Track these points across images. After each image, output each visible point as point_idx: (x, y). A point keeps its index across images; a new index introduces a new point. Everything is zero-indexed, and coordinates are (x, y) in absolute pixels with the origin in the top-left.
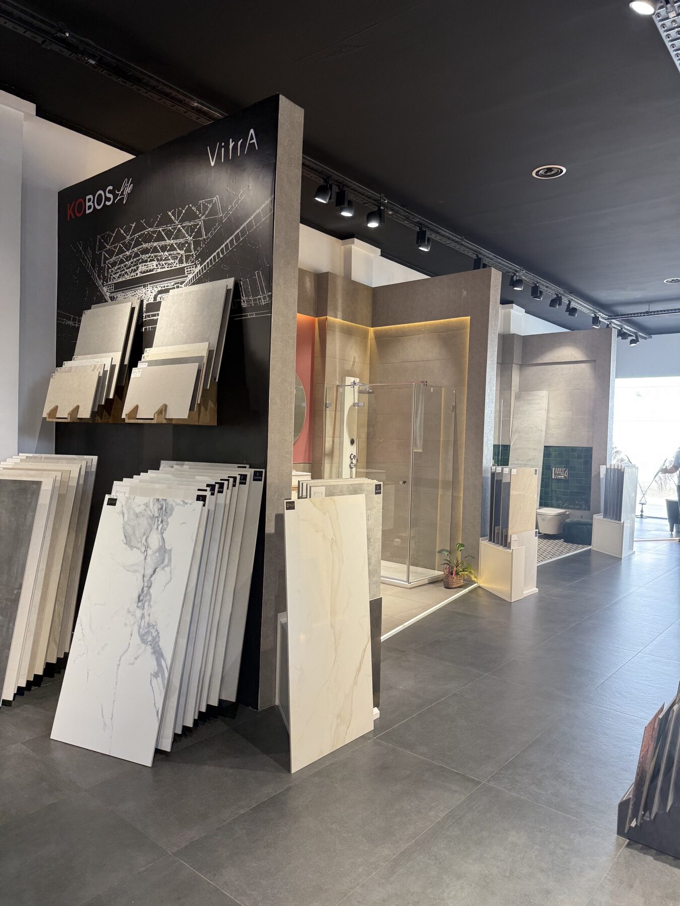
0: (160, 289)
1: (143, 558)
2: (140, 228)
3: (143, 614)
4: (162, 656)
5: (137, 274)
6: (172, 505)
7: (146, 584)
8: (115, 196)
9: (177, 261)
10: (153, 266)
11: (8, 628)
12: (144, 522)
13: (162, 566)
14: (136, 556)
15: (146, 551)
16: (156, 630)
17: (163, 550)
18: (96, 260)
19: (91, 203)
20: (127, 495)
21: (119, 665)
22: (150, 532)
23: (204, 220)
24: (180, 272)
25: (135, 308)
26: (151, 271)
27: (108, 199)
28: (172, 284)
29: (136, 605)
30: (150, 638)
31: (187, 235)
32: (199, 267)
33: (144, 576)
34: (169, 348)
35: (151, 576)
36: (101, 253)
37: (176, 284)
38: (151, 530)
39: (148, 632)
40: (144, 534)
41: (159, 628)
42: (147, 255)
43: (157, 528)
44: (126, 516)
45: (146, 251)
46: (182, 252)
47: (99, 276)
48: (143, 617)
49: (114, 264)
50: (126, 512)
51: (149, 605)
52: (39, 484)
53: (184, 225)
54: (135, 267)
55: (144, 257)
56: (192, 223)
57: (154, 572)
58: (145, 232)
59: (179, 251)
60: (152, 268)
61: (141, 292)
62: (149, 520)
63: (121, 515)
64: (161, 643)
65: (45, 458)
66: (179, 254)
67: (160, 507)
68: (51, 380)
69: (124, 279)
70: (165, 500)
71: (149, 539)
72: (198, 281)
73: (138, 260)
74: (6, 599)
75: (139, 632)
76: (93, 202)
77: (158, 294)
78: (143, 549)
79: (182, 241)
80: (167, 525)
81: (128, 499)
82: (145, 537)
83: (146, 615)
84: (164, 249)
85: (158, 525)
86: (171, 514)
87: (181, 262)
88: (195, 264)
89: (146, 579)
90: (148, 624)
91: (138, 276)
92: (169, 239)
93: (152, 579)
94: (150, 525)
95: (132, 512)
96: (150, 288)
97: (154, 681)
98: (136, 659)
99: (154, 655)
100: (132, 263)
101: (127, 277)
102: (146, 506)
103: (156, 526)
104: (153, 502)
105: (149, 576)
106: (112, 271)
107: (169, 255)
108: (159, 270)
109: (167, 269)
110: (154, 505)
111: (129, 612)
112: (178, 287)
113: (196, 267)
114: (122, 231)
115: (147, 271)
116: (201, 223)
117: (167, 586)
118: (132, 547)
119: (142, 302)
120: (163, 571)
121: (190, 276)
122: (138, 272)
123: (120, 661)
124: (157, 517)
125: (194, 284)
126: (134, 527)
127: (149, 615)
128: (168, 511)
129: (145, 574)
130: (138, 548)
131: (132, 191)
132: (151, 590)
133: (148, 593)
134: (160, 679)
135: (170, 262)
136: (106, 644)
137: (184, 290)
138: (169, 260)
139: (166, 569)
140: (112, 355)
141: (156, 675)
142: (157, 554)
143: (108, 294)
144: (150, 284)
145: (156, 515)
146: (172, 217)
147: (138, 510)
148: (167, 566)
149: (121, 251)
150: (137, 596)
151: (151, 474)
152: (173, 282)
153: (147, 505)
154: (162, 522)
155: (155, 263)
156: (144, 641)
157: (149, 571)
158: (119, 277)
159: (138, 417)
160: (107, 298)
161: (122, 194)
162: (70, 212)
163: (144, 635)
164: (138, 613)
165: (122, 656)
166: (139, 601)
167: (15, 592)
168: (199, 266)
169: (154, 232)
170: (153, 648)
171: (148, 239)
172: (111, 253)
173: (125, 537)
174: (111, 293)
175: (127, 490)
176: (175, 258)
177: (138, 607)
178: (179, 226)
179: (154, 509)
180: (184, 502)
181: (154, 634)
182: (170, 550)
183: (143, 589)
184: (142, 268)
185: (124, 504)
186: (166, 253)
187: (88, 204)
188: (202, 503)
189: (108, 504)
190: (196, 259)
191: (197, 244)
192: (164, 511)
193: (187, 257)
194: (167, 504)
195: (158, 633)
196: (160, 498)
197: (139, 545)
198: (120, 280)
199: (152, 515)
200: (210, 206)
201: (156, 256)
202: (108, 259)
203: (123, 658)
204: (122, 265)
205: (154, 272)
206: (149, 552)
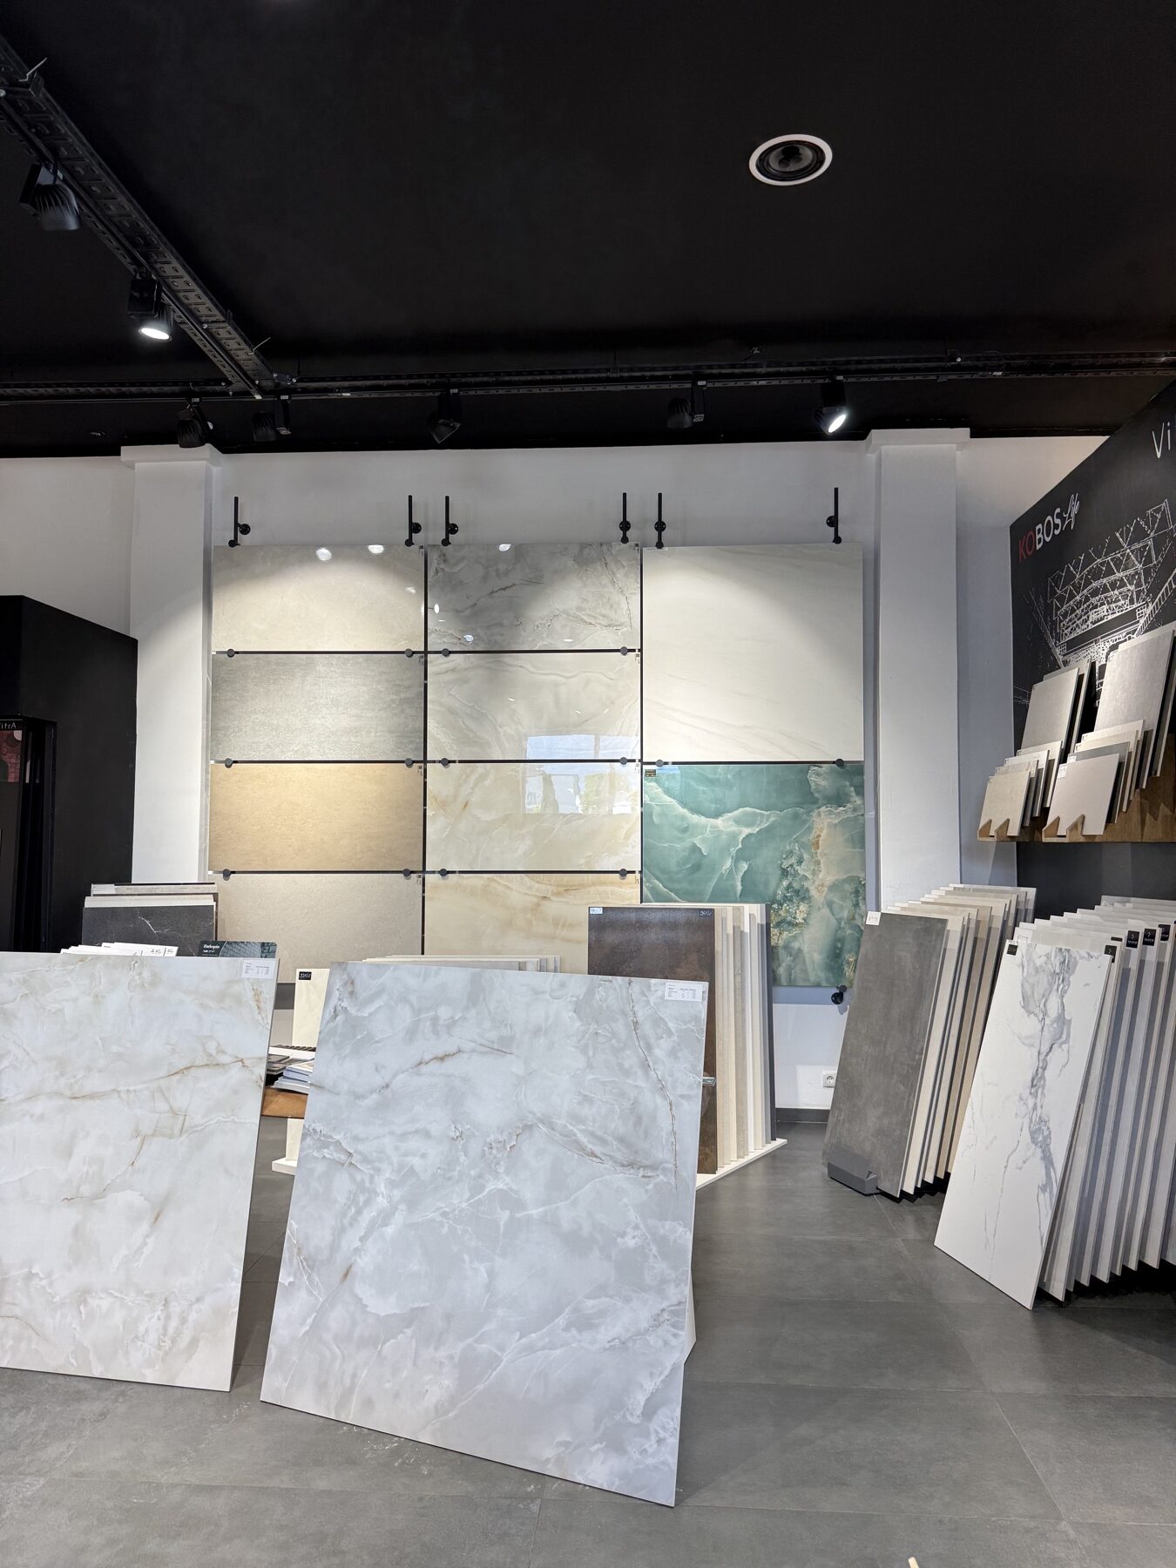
0: (1111, 643)
1: (1040, 1028)
2: (1089, 560)
3: (1035, 1105)
4: (1052, 1164)
5: (1088, 626)
6: (1075, 958)
7: (1041, 1065)
8: (1063, 520)
9: (1127, 602)
10: (1105, 613)
11: (908, 1101)
12: (1044, 979)
13: (1060, 1041)
14: (1031, 1025)
15: (1043, 1019)
16: (1048, 1128)
17: (1062, 1021)
18: (1049, 609)
19: (1040, 536)
20: (1029, 942)
21: (1006, 1167)
22: (1049, 994)
23: (1153, 538)
24: (1130, 617)
25: (1083, 675)
26: (1102, 619)
27: (1056, 526)
28: (1124, 634)
29: (1028, 1091)
30: (1040, 1138)
31: (1136, 563)
32: (1151, 607)
33: (1039, 1053)
34: (1105, 730)
35: (1047, 1055)
36: (1052, 602)
37: (1128, 634)
38: (1050, 992)
39: (1040, 1129)
40: (1044, 996)
41: (1051, 1125)
42: (1097, 598)
43: (1058, 989)
44: (1025, 970)
45: (1095, 593)
46: (1132, 588)
47: (1051, 634)
48: (1035, 1108)
49: (1065, 616)
50: (1026, 964)
51: (1043, 1093)
52: (944, 922)
53: (1133, 548)
54: (1086, 617)
55: (1094, 600)
56: (1141, 545)
57: (1051, 1048)
58: (1094, 565)
59: (1129, 587)
60: (1103, 614)
61: (1092, 650)
62: (1050, 977)
63: (1021, 968)
64: (1052, 1147)
65: (975, 890)
66: (1129, 590)
67: (1062, 960)
68: (989, 785)
69: (1076, 635)
70: (1068, 951)
71: (1048, 1003)
72: (1151, 627)
73: (1088, 606)
74: (908, 1065)
75: (1030, 1127)
76: (1043, 534)
77: (1110, 651)
78: (1041, 1017)
79: (1131, 571)
80: (1069, 985)
81: (1029, 946)
82: (1044, 1000)
83: (1039, 1105)
84: (1113, 586)
85: (1059, 985)
86: (1073, 973)
87: (1132, 602)
88: (1147, 603)
89: (1041, 1058)
90: (1040, 1117)
91: (1090, 628)
92: (1119, 572)
93: (1048, 1058)
94: (1051, 985)
95: (1031, 965)
96: (1101, 644)
97: (1041, 1196)
98: (1024, 1162)
99: (1043, 1162)
100: (1082, 611)
101: (1079, 632)
102: (1048, 958)
103: (1056, 987)
104: (1056, 951)
105: (1045, 1054)
106: (1064, 625)
107: (1120, 593)
108: (1110, 617)
109: (1118, 614)
110: (1056, 957)
111: (1021, 1099)
112: (1130, 638)
113: (1148, 606)
114: (1072, 569)
115: (1099, 621)
116: (1150, 543)
117: (1064, 1069)
118: (1029, 1012)
119: (1093, 665)
120: (1060, 1050)
121: (1142, 621)
122: (1089, 623)
123: (1007, 1162)
124: (1058, 974)
125: (1145, 632)
126: (1033, 986)
127: (1042, 1107)
128: (1071, 966)
129: (1042, 1051)
130: (1036, 1015)
131: (1079, 511)
132: (1047, 1073)
133: (1043, 1077)
134: (1047, 1194)
135: (1120, 604)
136: (995, 1138)
137: (1139, 640)
138: (1119, 600)
139: (1064, 1046)
140: (1050, 746)
141: (1043, 1188)
142: (1055, 1025)
143: (1061, 657)
144: (1102, 638)
145: (1058, 971)
146: (1121, 540)
147: (1039, 962)
148: (1064, 1042)
149: (1072, 596)
150: (1030, 1079)
151: (1081, 914)
152: (1124, 632)
153: (1048, 956)
154: (1063, 981)
155: (1105, 607)
156: (1034, 1140)
157: (1045, 1048)
158: (1071, 633)
159: (1058, 834)
160: (1060, 663)
161: (1070, 517)
162: (1021, 551)
163: (1034, 1132)
164: (1031, 1102)
165: (1009, 1156)
166: (1032, 1086)
167: (917, 1058)
168: (1150, 604)
169: (1102, 564)
170: (1043, 1151)
171: (1097, 575)
172: (1062, 600)
173: (1024, 999)
174: (1064, 655)
175: (1029, 934)
176: (1125, 597)
177: (1031, 1093)
178: (1128, 551)
179: (1056, 961)
180: (1089, 954)
181: (1046, 1133)
182: (1070, 1021)
183: (1037, 1070)
184: (1093, 616)
185: (1024, 954)
186: (1116, 592)
187: (1038, 537)
188: (1109, 957)
189: (1008, 953)
190: (1148, 595)
191: (1147, 572)
192: (1067, 966)
193: (1138, 593)
194: (1070, 956)
195: (1050, 1132)
196: (1064, 948)
197: (1037, 1011)
198: (1072, 636)
199: (1052, 971)
200: (1159, 516)
201: (1106, 598)
202: (1060, 609)
203: (1011, 1158)
204: (1073, 615)
205: (1105, 620)
206: (1047, 1021)
